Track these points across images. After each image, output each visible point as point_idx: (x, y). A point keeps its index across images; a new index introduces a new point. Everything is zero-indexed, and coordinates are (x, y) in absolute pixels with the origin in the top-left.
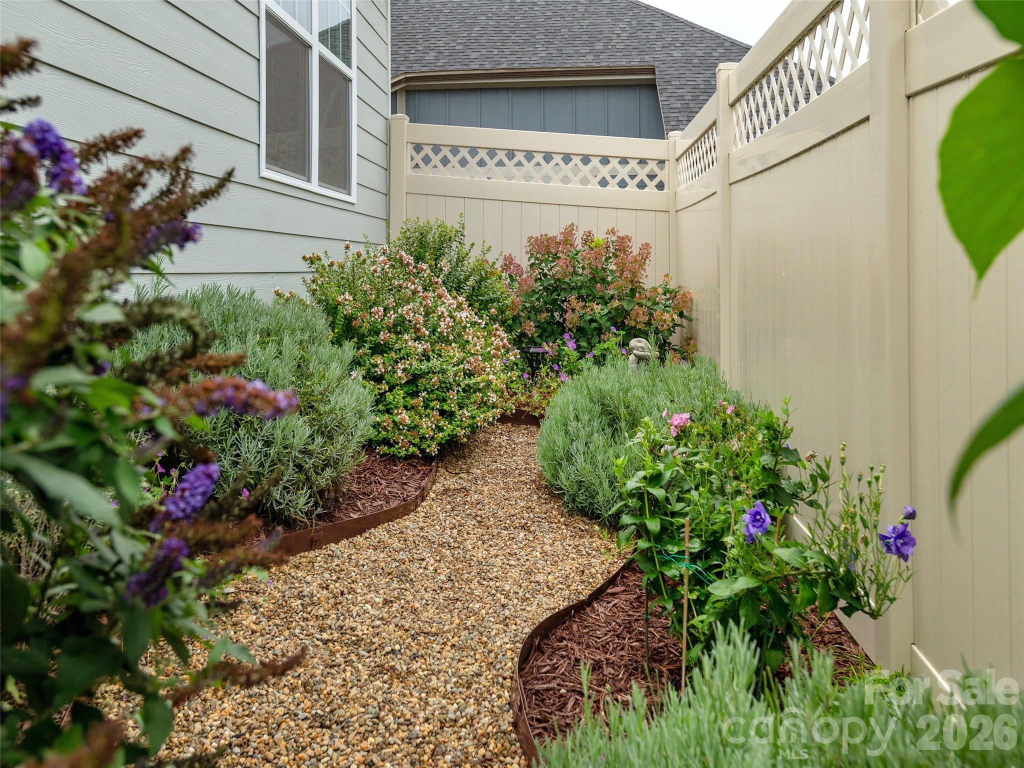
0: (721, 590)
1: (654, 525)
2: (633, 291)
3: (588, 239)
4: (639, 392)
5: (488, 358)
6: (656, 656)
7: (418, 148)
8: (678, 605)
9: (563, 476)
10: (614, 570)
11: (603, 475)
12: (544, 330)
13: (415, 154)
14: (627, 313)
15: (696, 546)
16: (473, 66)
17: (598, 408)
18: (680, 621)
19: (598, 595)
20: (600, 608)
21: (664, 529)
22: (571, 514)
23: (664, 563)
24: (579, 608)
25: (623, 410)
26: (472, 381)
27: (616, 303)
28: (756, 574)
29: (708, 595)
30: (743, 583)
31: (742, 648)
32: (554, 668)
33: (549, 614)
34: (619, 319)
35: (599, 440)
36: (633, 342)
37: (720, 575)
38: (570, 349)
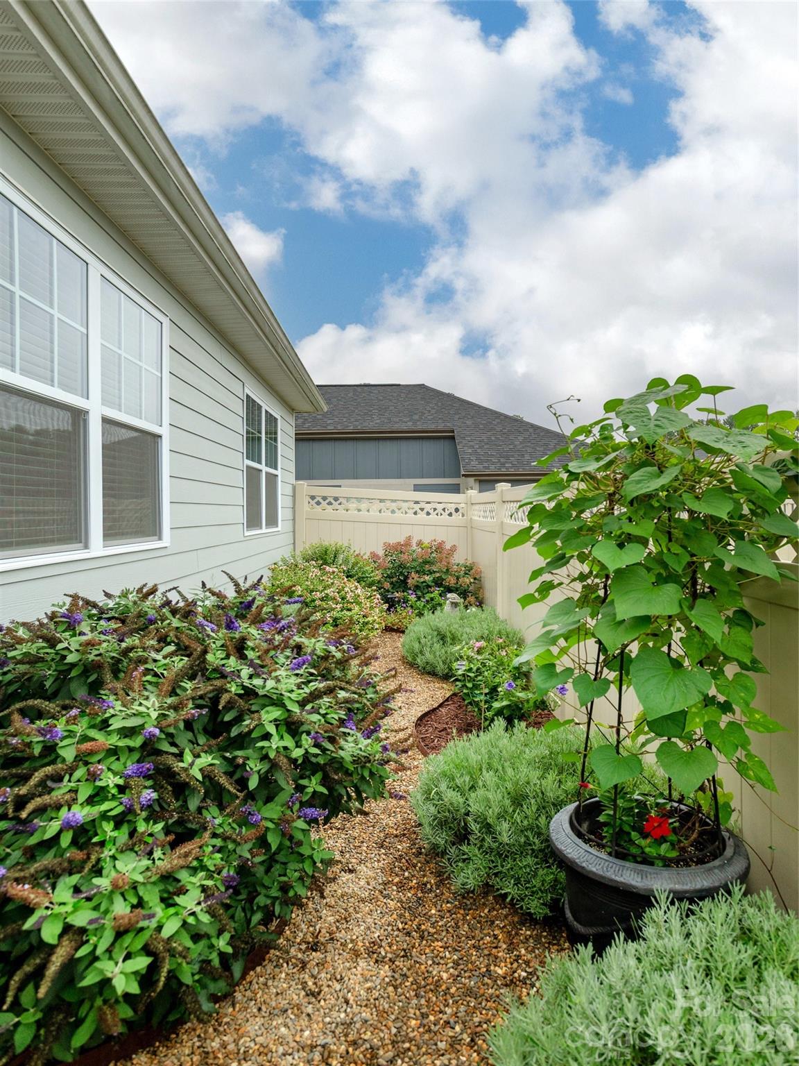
0: (497, 705)
1: (470, 685)
2: (447, 570)
3: (420, 543)
4: (456, 626)
5: (372, 608)
6: (470, 725)
7: (313, 498)
8: (480, 710)
9: (419, 660)
10: (447, 696)
11: (440, 660)
12: (394, 585)
13: (310, 500)
14: (443, 580)
15: (487, 691)
16: (329, 428)
17: (436, 633)
18: (481, 714)
19: (441, 705)
20: (443, 710)
21: (473, 685)
22: (422, 674)
23: (473, 696)
24: (434, 710)
25: (448, 634)
26: (366, 620)
27: (438, 575)
28: (510, 700)
29: (492, 706)
30: (505, 703)
31: (502, 722)
32: (427, 731)
33: (421, 714)
34: (438, 583)
35: (437, 646)
36: (449, 595)
37: (496, 700)
38: (413, 598)
